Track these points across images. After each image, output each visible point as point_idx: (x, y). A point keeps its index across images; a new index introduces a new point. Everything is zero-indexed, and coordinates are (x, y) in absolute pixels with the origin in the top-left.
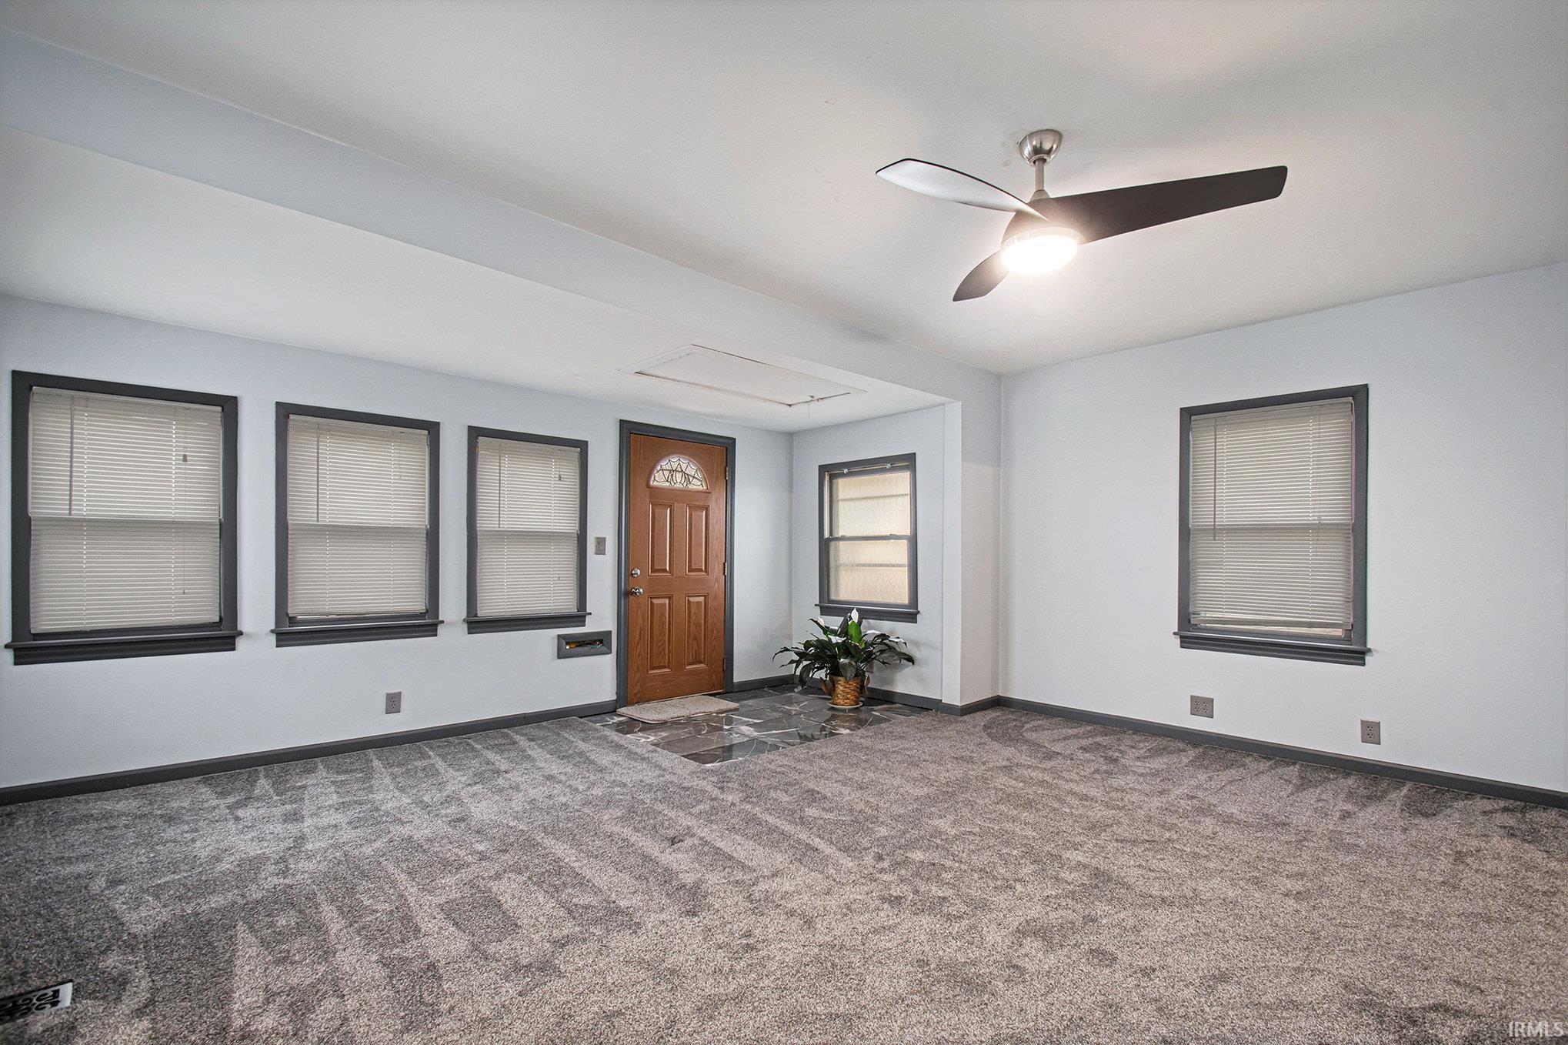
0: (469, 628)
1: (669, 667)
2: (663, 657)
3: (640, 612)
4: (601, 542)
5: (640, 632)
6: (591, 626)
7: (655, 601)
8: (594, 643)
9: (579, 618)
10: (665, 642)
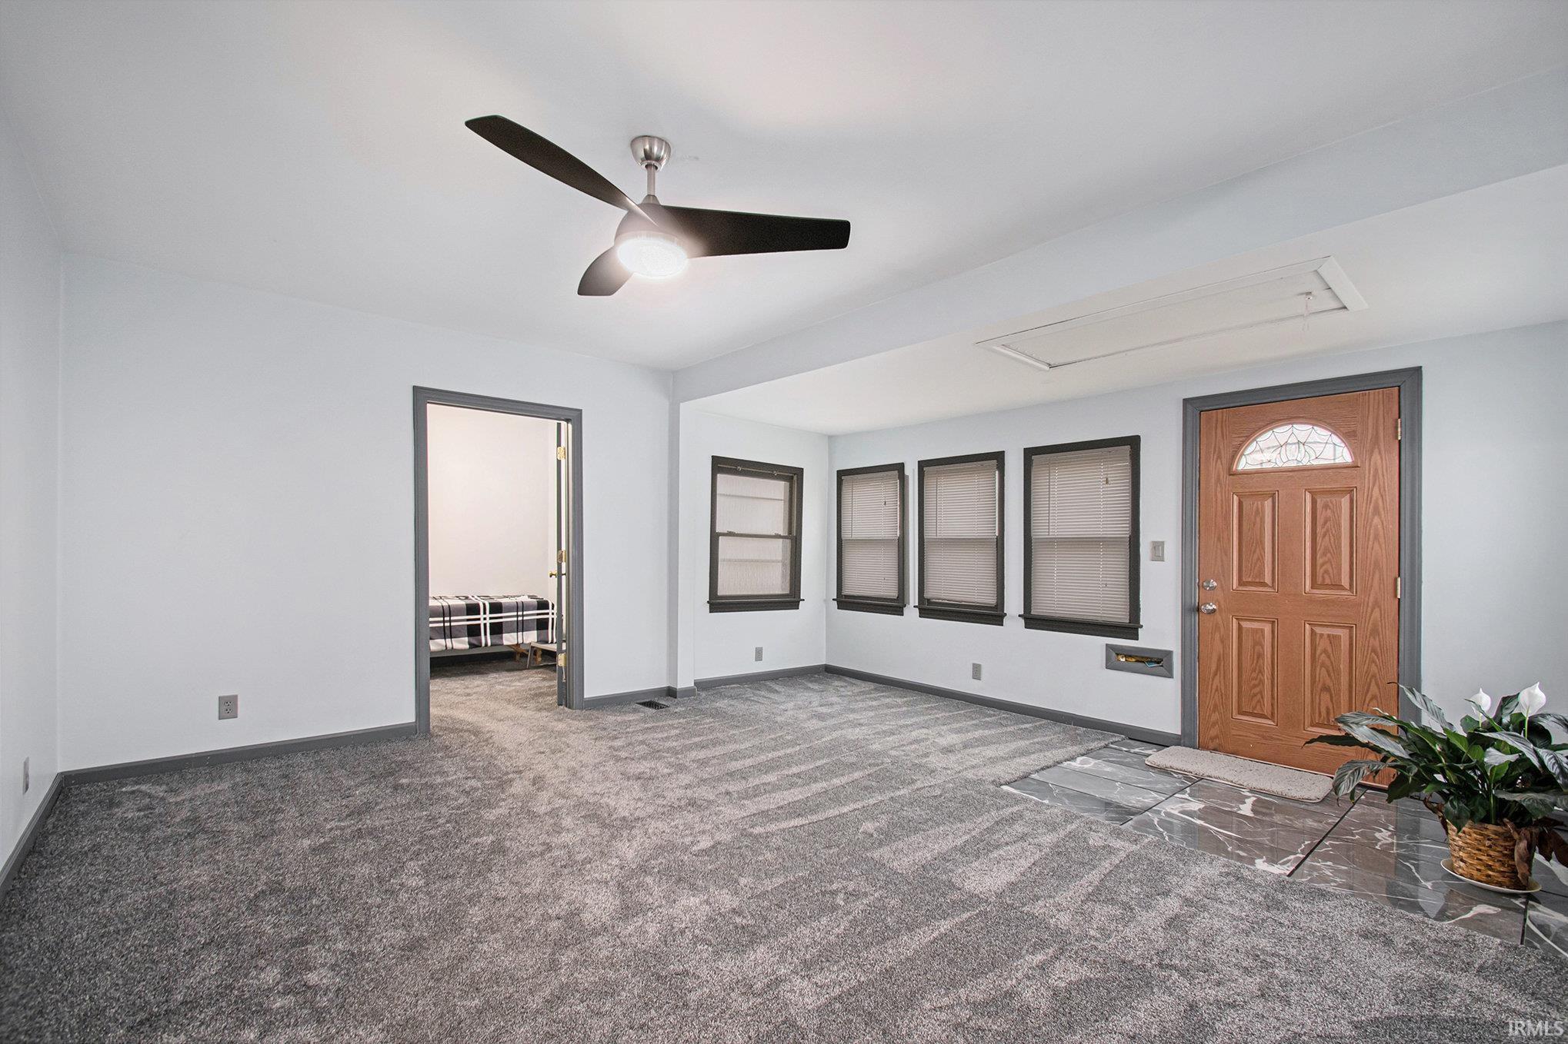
0: (1026, 623)
1: (1272, 718)
2: (1259, 701)
3: (1217, 636)
4: (1158, 548)
5: (1219, 660)
6: (1146, 640)
7: (1245, 625)
8: (1154, 662)
9: (1131, 630)
10: (1262, 682)
